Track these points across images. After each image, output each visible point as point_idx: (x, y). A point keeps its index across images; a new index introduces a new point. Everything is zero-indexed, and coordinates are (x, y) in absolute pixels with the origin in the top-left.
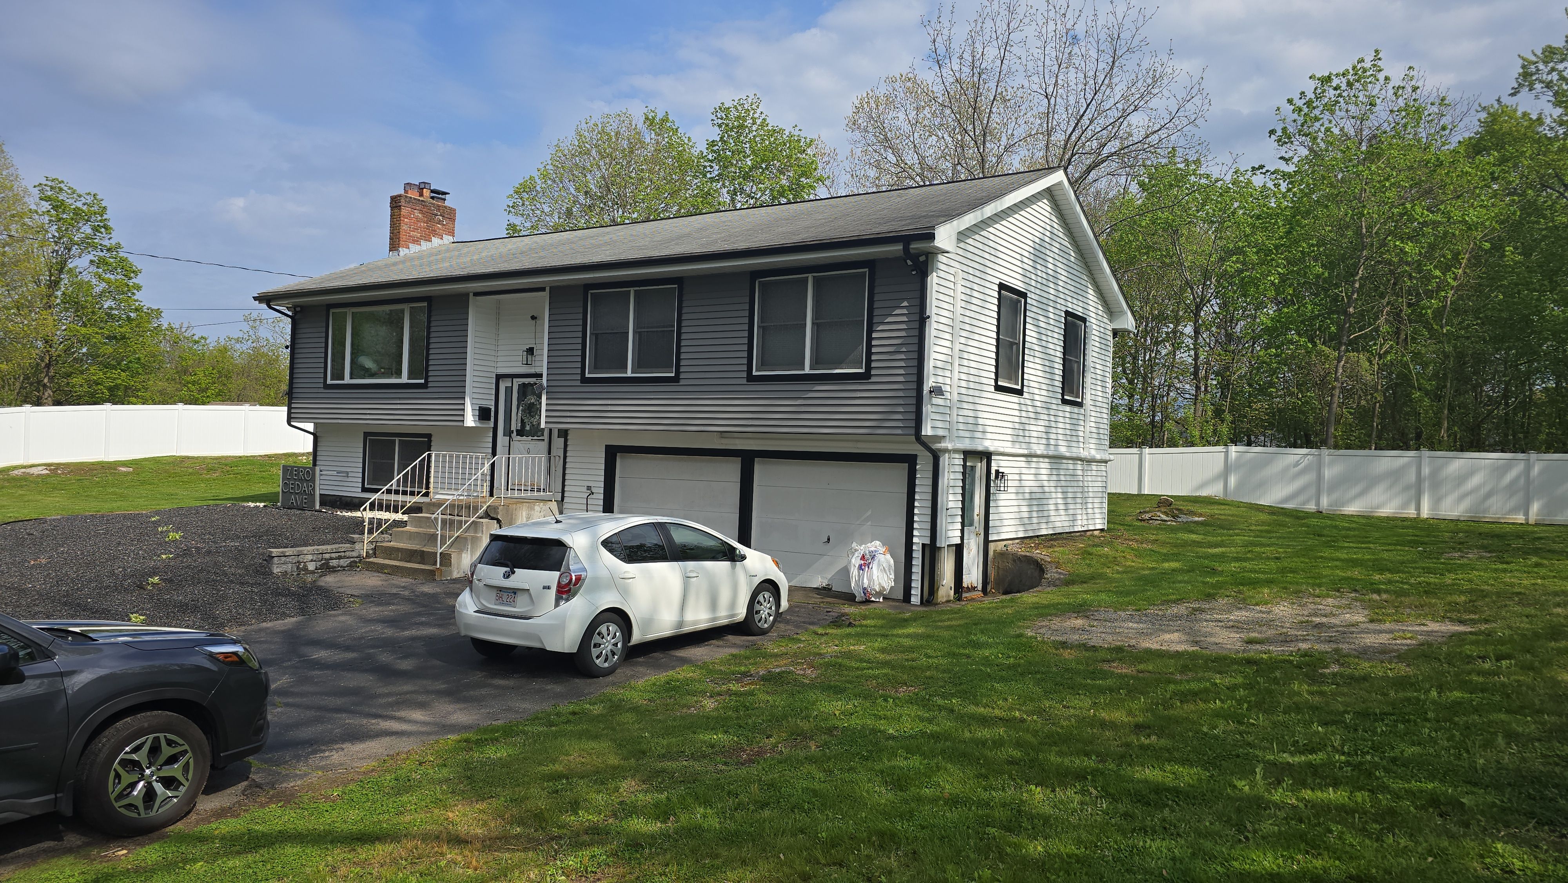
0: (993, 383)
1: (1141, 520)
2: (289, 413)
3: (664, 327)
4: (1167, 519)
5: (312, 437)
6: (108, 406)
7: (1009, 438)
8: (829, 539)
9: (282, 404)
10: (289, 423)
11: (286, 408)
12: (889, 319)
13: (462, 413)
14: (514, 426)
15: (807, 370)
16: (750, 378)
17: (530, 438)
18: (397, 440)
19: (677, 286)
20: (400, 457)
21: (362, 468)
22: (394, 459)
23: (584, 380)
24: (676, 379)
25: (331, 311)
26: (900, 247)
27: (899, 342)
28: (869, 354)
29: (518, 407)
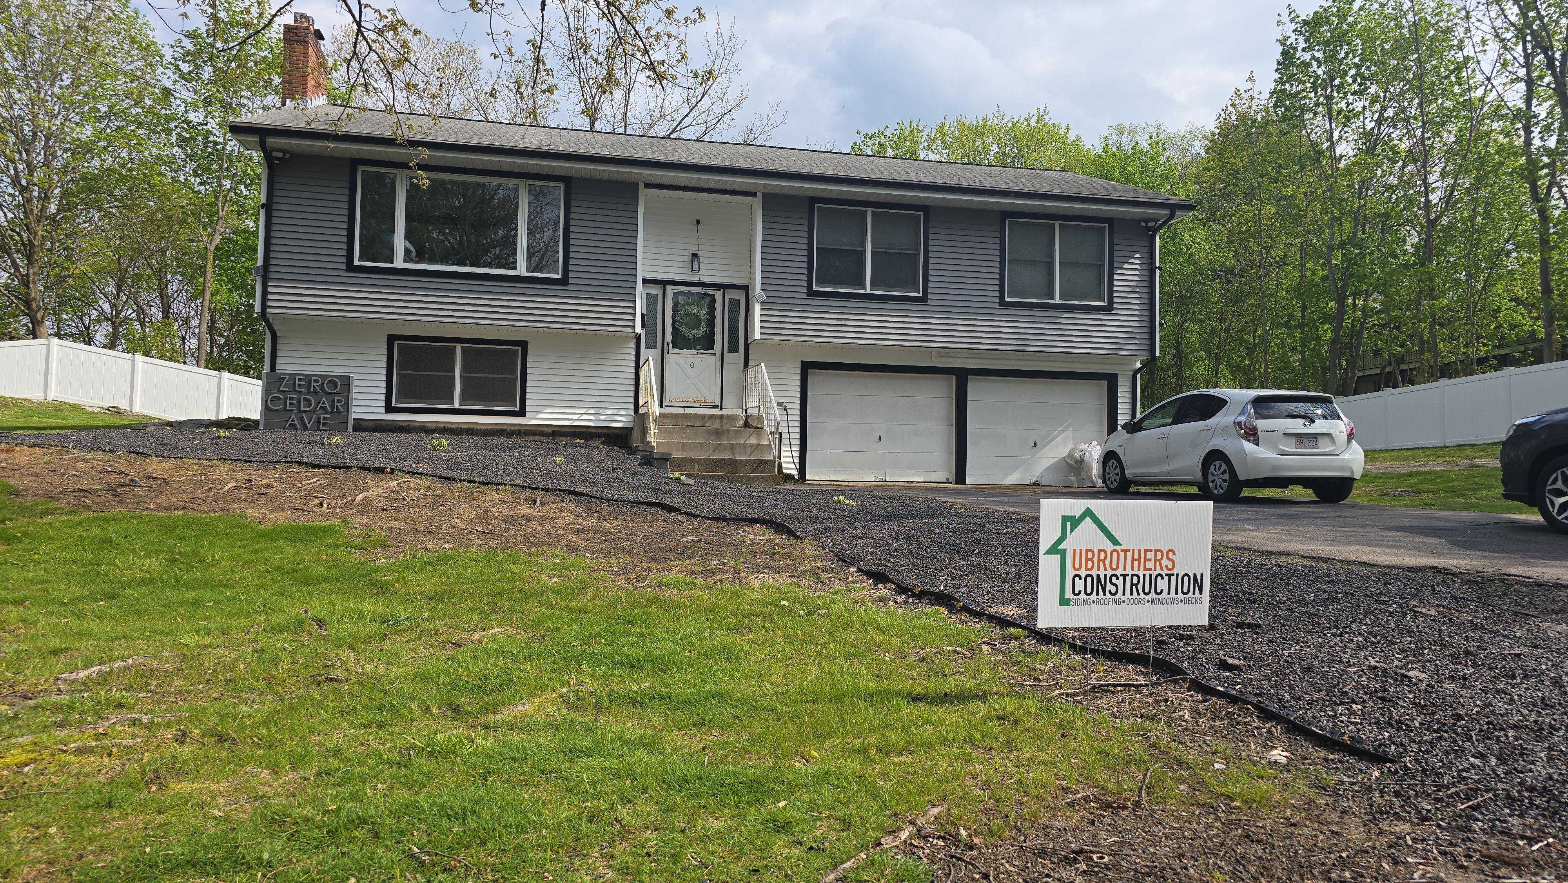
3: (907, 250)
8: (1035, 444)
12: (1126, 266)
13: (630, 317)
14: (669, 337)
15: (1057, 300)
16: (1003, 304)
17: (694, 352)
18: (458, 347)
19: (922, 213)
20: (464, 369)
21: (387, 381)
22: (453, 370)
23: (811, 293)
24: (924, 299)
25: (361, 169)
26: (1166, 212)
27: (1134, 284)
28: (1111, 292)
29: (673, 317)
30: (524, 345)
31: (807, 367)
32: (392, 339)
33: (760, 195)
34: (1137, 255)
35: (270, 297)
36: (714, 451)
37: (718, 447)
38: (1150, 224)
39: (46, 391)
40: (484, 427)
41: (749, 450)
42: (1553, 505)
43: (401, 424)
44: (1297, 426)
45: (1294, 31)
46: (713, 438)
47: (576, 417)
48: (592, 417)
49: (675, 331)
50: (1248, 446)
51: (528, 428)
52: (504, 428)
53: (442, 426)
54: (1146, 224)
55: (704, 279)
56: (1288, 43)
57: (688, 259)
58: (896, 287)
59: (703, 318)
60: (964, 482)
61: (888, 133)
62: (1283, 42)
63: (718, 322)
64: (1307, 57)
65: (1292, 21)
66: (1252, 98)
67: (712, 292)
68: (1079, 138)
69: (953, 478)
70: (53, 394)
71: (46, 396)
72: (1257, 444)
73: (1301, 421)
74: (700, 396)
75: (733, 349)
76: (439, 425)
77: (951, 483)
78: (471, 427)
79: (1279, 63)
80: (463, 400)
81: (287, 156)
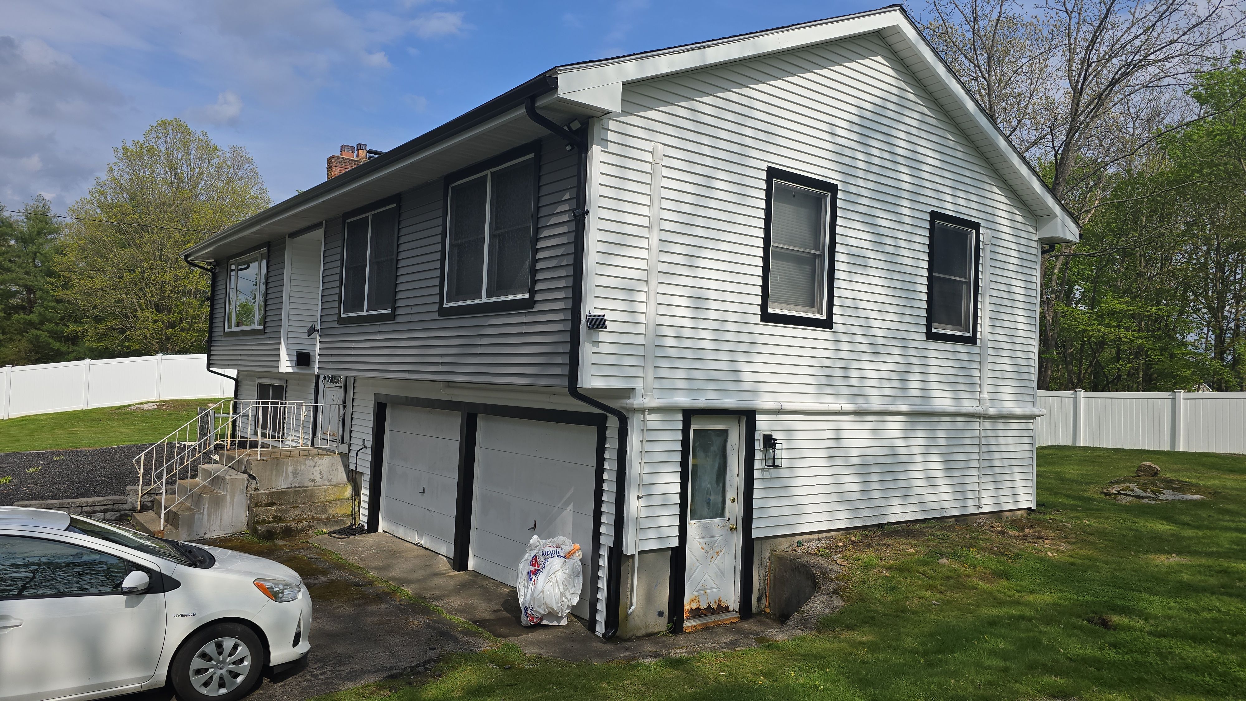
0: (758, 310)
1: (1106, 494)
2: (209, 360)
4: (1144, 494)
5: (233, 382)
6: (159, 356)
7: (811, 389)
8: (535, 525)
9: (205, 353)
10: (208, 369)
11: (206, 355)
15: (484, 298)
16: (441, 311)
19: (397, 205)
23: (340, 321)
24: (393, 316)
28: (533, 272)
33: (324, 223)
34: (567, 196)
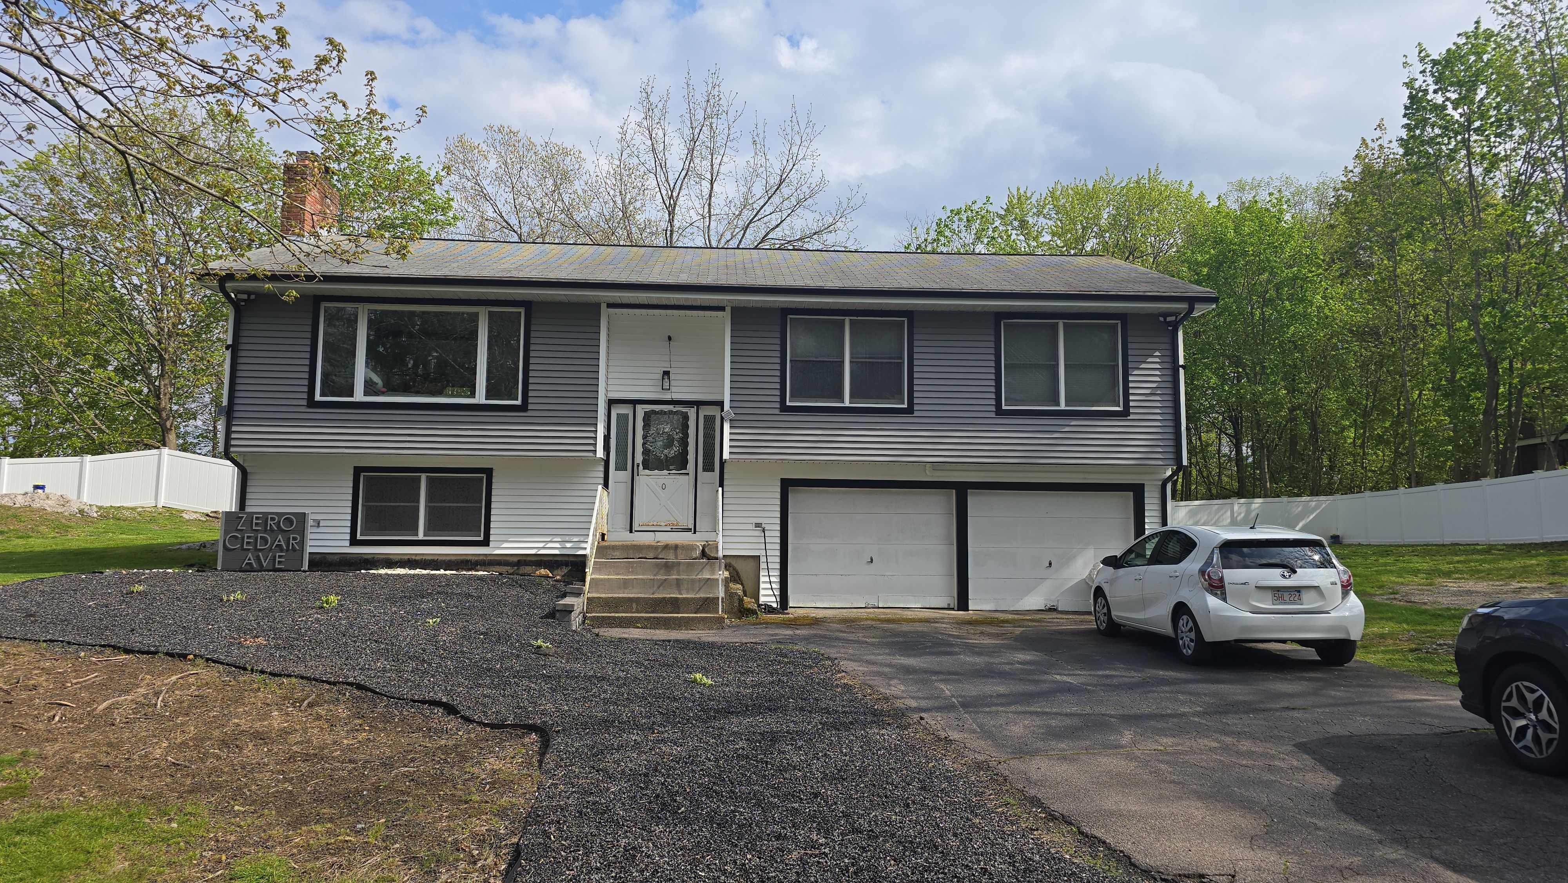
3: (890, 358)
8: (1050, 564)
12: (1143, 366)
13: (592, 441)
14: (639, 459)
15: (1063, 406)
16: (999, 412)
17: (666, 472)
18: (423, 477)
19: (905, 319)
20: (430, 498)
21: (352, 514)
22: (418, 501)
23: (785, 409)
24: (909, 411)
25: (324, 305)
26: (1184, 306)
27: (1154, 385)
28: (1126, 394)
29: (645, 437)
30: (489, 472)
31: (787, 485)
32: (358, 471)
33: (728, 309)
34: (1157, 353)
35: (233, 436)
36: (658, 588)
37: (663, 583)
38: (1169, 319)
39: (156, 499)
40: (448, 558)
41: (697, 586)
42: (1510, 729)
43: (366, 557)
44: (1274, 577)
45: (1421, 72)
46: (662, 572)
47: (541, 545)
48: (557, 545)
49: (646, 452)
50: (1213, 602)
51: (492, 558)
52: (469, 558)
53: (406, 557)
54: (1165, 319)
55: (677, 397)
56: (1417, 85)
57: (660, 376)
58: (880, 397)
59: (676, 437)
60: (966, 609)
61: (975, 207)
62: (1409, 85)
63: (691, 440)
64: (1439, 99)
65: (1422, 60)
66: (1381, 147)
67: (684, 410)
68: (1202, 195)
69: (954, 602)
70: (163, 500)
71: (156, 503)
72: (1224, 599)
73: (1279, 571)
74: (672, 519)
75: (708, 467)
76: (403, 557)
77: (953, 609)
78: (436, 558)
79: (1406, 108)
80: (428, 530)
81: (253, 297)
